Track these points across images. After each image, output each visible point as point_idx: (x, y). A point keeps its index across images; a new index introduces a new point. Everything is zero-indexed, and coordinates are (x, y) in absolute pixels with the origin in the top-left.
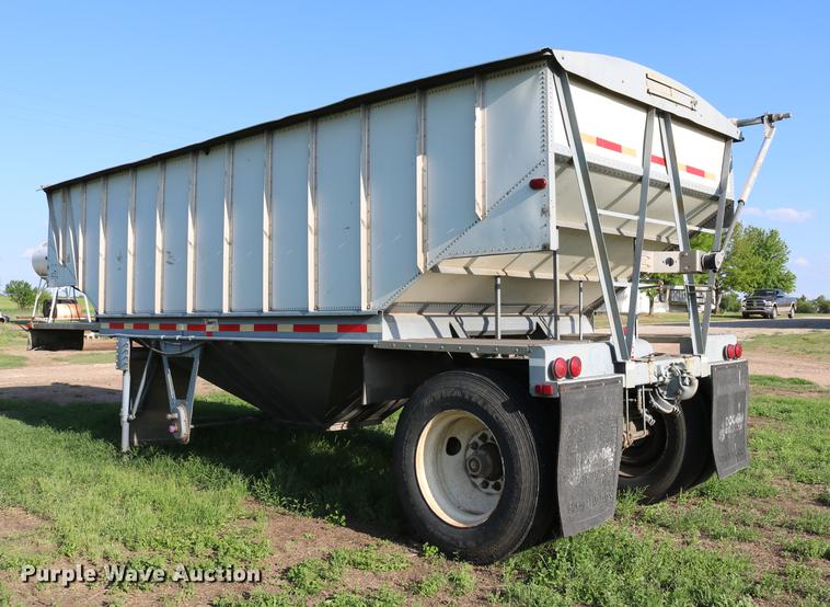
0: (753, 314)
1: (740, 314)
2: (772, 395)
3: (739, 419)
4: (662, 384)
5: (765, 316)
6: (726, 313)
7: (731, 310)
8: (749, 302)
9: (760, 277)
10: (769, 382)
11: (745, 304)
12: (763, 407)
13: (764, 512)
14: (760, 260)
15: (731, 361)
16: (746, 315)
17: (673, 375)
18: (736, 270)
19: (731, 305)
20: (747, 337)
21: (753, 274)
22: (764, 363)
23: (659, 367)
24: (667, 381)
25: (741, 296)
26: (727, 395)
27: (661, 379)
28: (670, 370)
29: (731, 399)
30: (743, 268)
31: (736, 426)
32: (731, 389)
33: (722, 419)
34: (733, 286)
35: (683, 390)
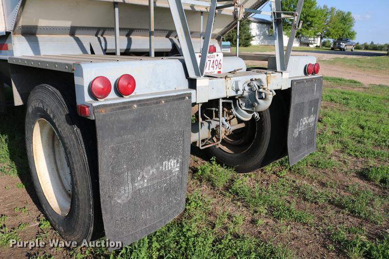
0: (336, 49)
1: (330, 48)
2: (339, 89)
3: (312, 119)
4: (242, 97)
5: (341, 49)
6: (324, 48)
7: (327, 47)
8: (335, 43)
9: (340, 32)
10: (339, 81)
11: (333, 44)
12: (334, 95)
13: (323, 185)
14: (342, 25)
15: (310, 76)
16: (332, 49)
17: (251, 89)
18: (331, 29)
19: (327, 45)
20: (332, 58)
21: (338, 31)
22: (337, 71)
23: (237, 83)
24: (246, 94)
25: (332, 41)
26: (303, 103)
27: (240, 93)
28: (249, 85)
29: (307, 106)
30: (333, 29)
31: (309, 124)
32: (307, 98)
33: (298, 120)
34: (328, 36)
35: (258, 103)
